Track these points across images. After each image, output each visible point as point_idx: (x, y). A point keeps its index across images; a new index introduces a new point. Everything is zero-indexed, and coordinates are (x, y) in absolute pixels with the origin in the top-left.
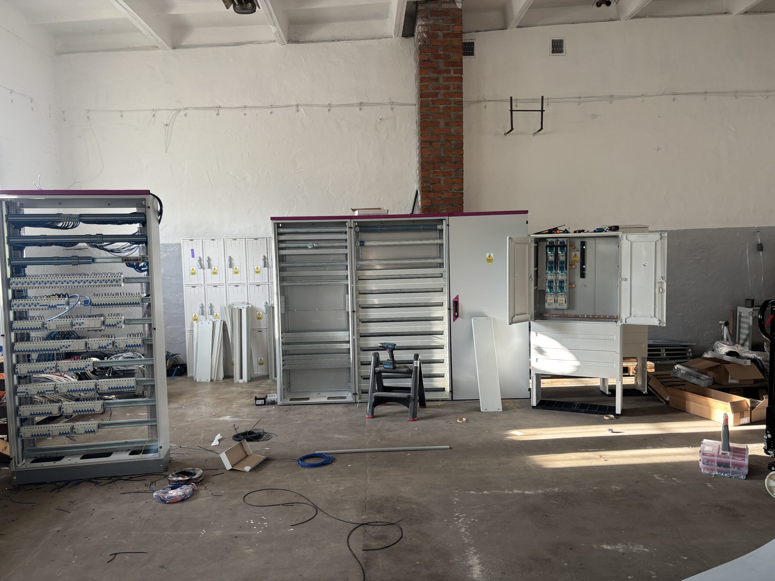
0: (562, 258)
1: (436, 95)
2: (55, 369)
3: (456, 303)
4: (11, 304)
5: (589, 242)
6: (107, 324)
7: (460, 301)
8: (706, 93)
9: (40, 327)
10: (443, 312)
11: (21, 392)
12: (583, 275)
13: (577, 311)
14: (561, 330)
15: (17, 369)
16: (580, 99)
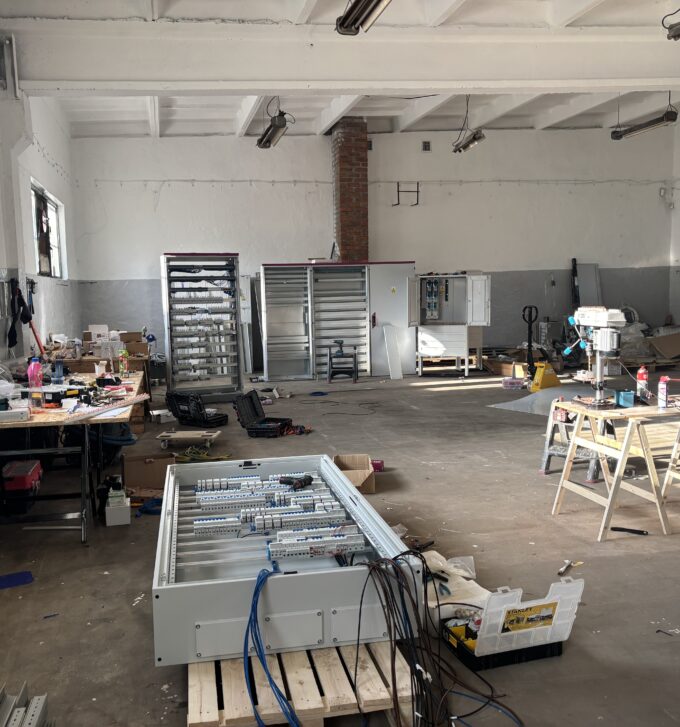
0: (435, 290)
3: (374, 317)
5: (450, 281)
7: (377, 317)
8: (519, 181)
10: (367, 323)
12: (447, 300)
13: (444, 320)
14: (435, 331)
16: (441, 183)
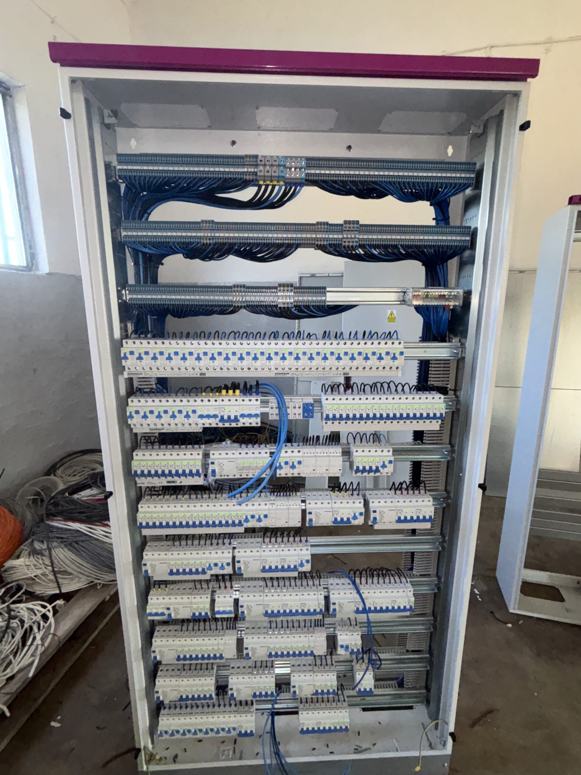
2: (231, 567)
4: (126, 411)
6: (358, 468)
9: (198, 471)
11: (156, 614)
15: (145, 565)
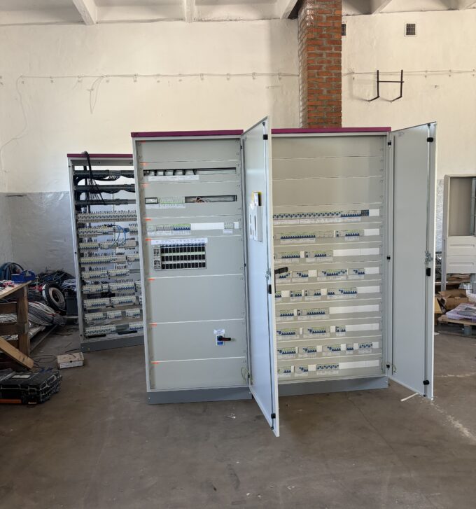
1: (320, 67)
16: (426, 73)
